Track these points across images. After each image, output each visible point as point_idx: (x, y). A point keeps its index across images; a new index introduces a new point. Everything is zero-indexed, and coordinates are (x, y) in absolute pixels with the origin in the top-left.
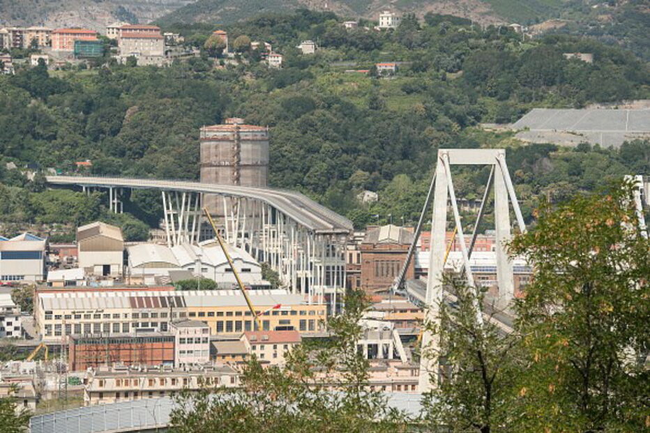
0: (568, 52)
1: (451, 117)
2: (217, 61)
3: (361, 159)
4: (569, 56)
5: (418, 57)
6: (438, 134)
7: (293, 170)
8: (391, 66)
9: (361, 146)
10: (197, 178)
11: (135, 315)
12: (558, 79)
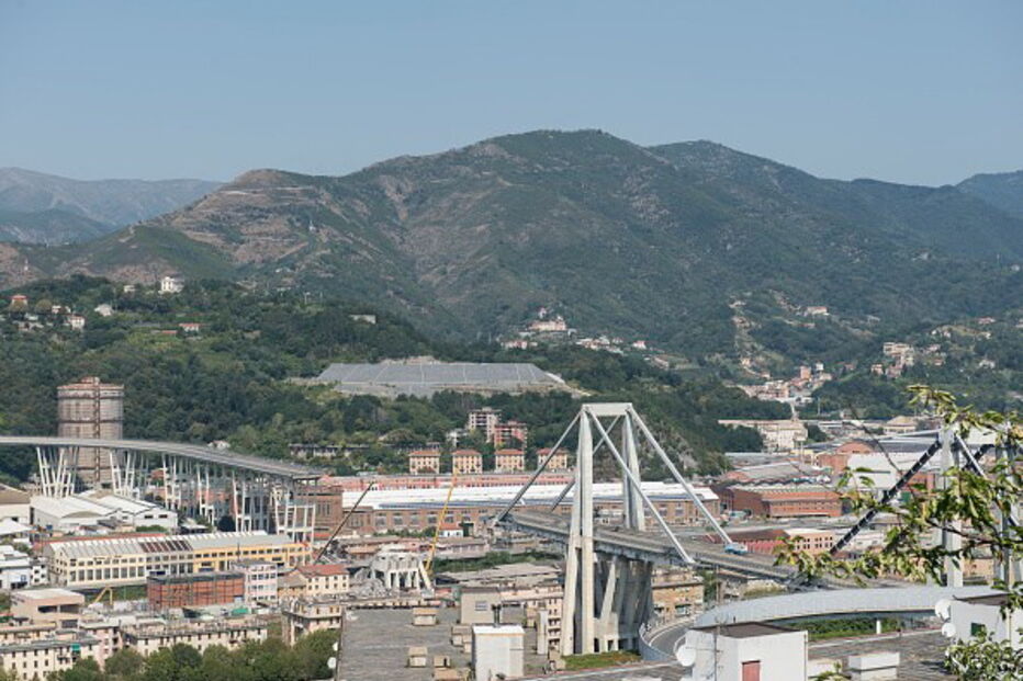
0: (356, 314)
1: (266, 372)
2: (22, 324)
3: (196, 411)
4: (356, 318)
5: (213, 318)
6: (262, 388)
7: (136, 424)
8: (195, 328)
9: (194, 401)
10: (54, 432)
11: (148, 559)
12: (350, 337)
